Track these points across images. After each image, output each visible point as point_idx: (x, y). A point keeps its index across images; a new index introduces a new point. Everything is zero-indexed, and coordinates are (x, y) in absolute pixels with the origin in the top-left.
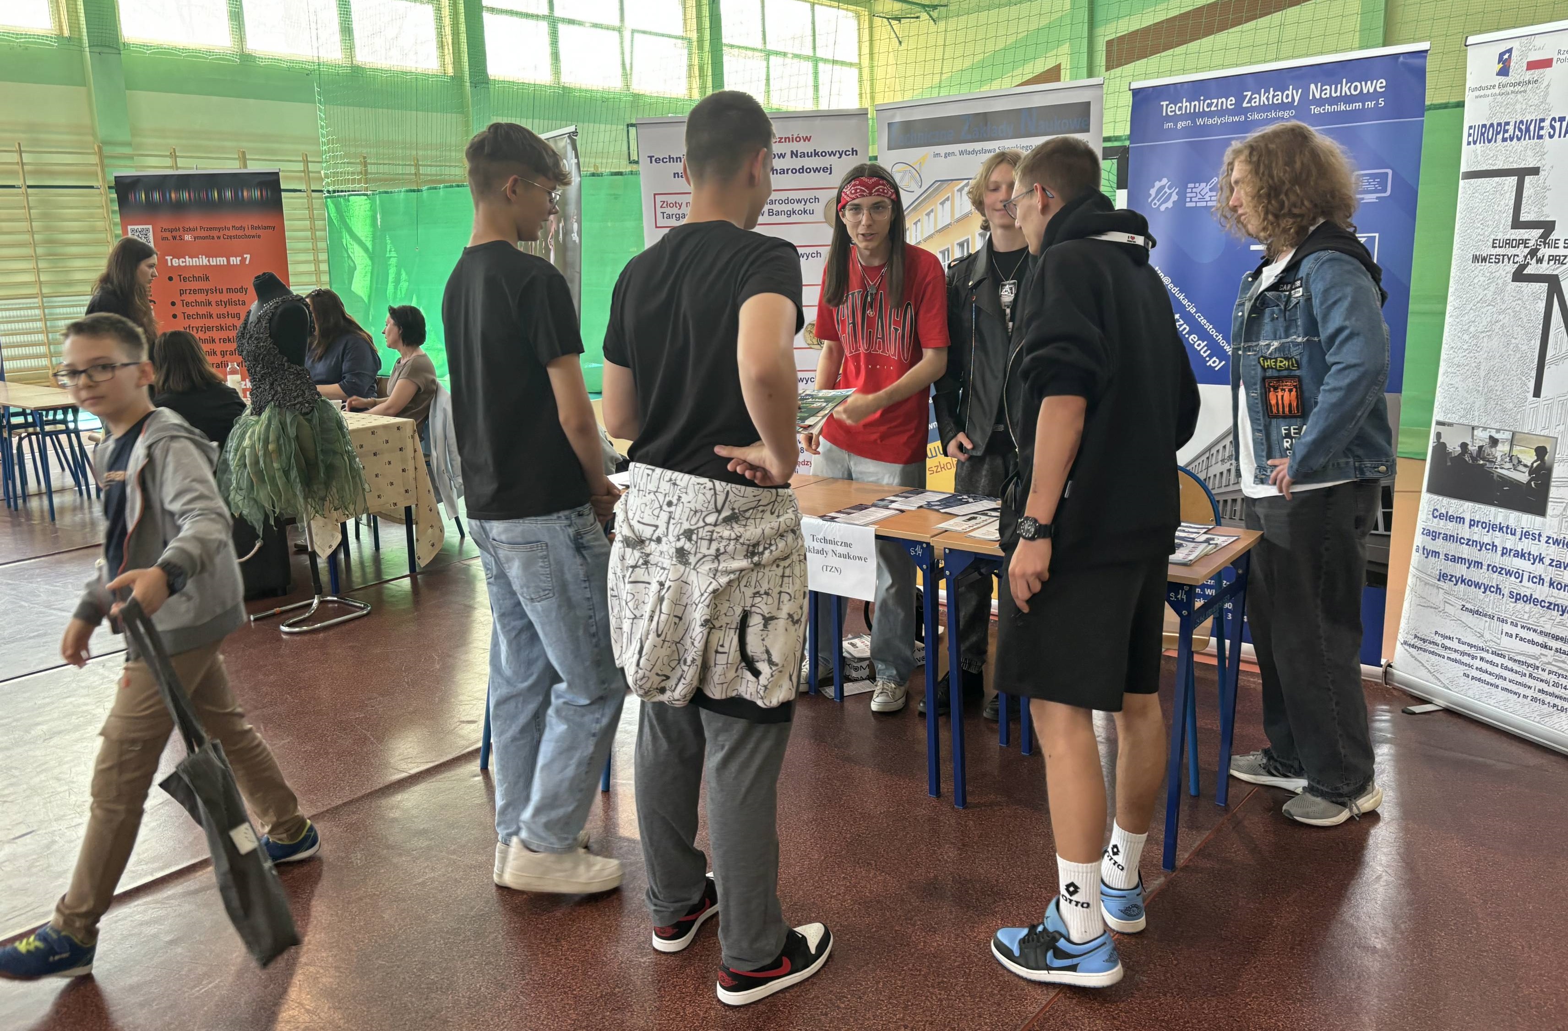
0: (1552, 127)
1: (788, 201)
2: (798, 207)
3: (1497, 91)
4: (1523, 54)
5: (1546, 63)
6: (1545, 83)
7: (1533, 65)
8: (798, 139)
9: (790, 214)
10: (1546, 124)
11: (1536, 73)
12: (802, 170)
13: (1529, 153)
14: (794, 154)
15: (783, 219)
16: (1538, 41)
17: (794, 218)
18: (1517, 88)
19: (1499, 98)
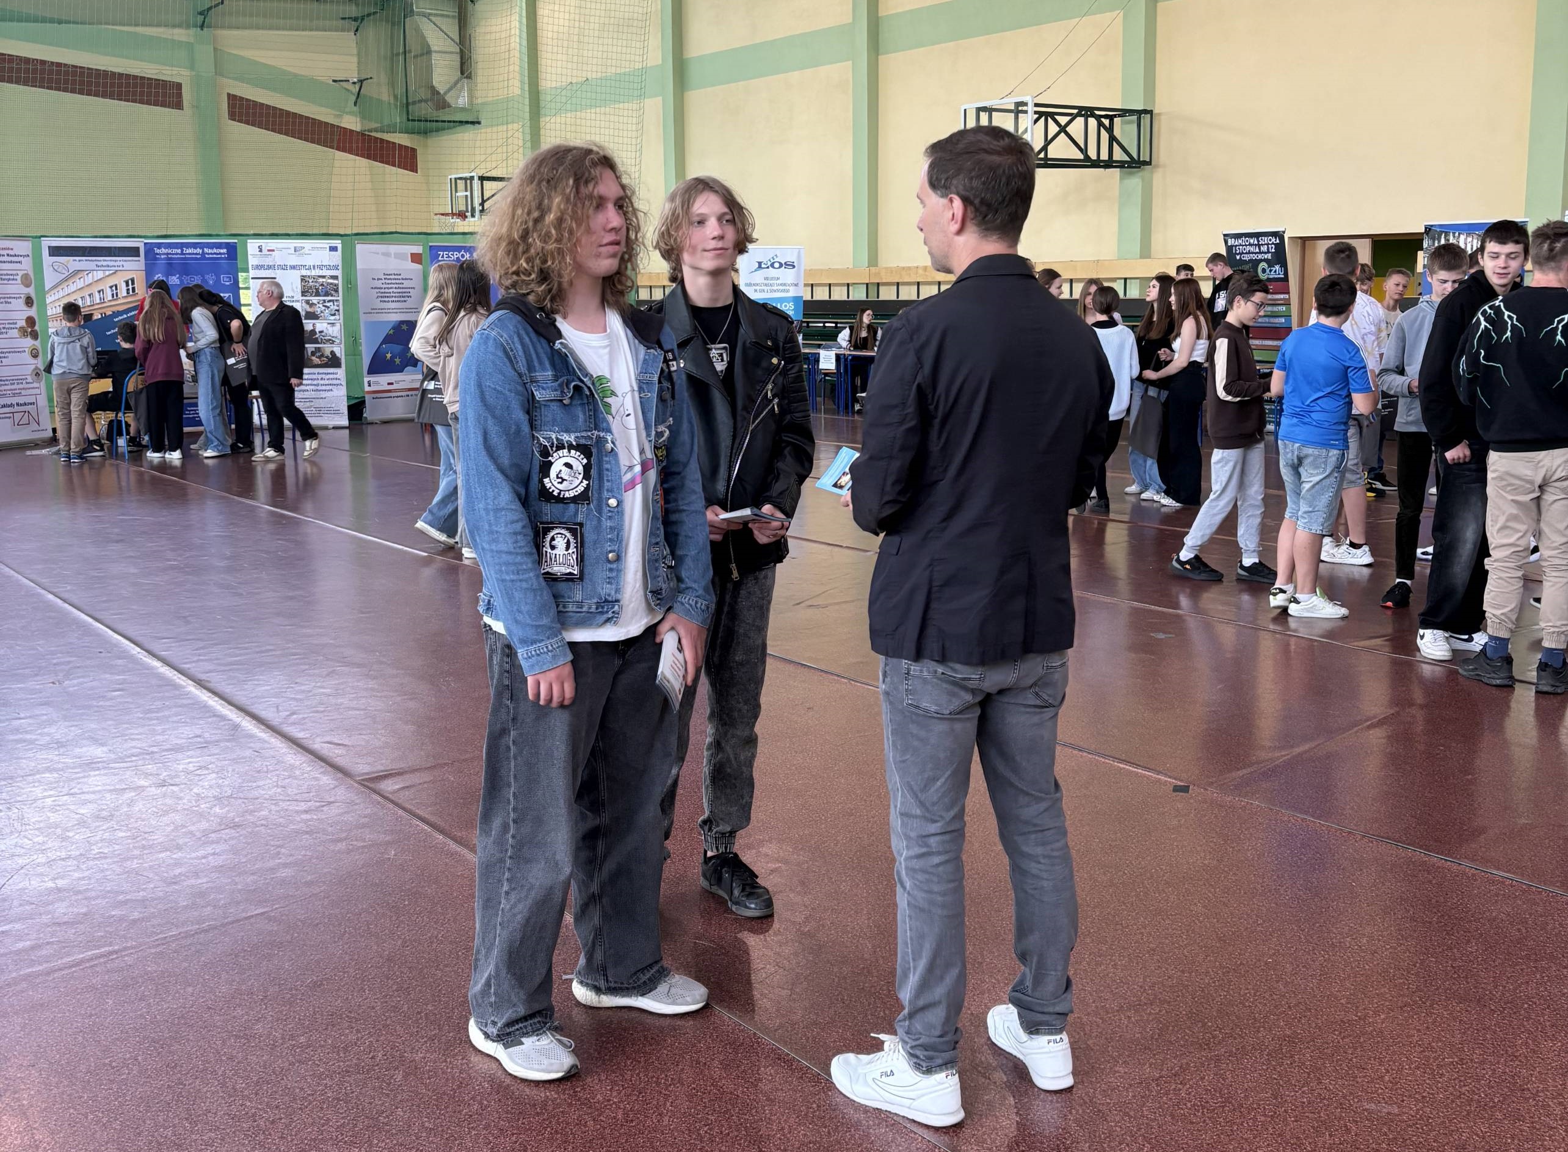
1: (7, 275)
2: (11, 277)
3: (259, 256)
4: (266, 247)
5: (273, 251)
6: (274, 256)
7: (269, 250)
8: (8, 249)
9: (9, 280)
10: (276, 266)
11: (271, 253)
12: (11, 262)
14: (8, 255)
15: (6, 282)
16: (270, 245)
17: (10, 282)
18: (265, 256)
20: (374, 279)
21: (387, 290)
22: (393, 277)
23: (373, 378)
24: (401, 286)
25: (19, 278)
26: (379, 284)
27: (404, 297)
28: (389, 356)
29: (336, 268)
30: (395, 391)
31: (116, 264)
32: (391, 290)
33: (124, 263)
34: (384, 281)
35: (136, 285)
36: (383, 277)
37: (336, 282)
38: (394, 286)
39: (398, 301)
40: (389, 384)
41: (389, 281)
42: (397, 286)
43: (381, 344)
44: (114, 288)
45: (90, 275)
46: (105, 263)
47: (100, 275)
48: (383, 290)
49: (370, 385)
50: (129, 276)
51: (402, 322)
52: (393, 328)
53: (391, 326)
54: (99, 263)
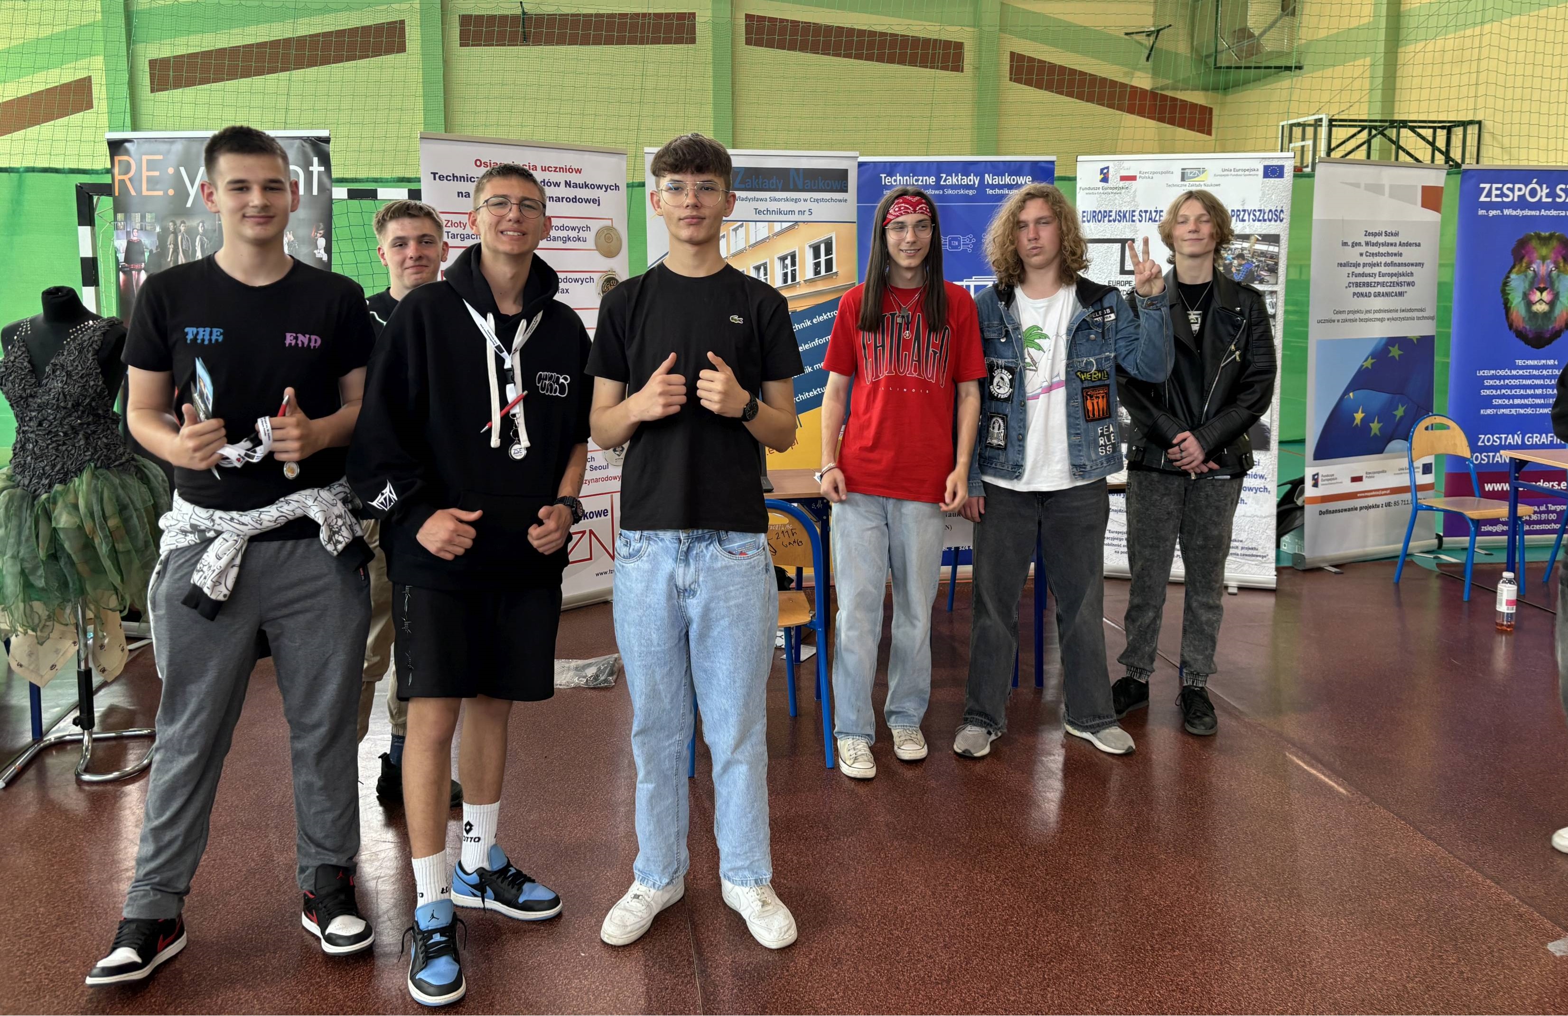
0: (1141, 216)
1: (564, 228)
2: (573, 234)
3: (1101, 191)
4: (1116, 171)
5: (1133, 178)
6: (1133, 190)
7: (1123, 178)
8: (570, 170)
9: (566, 240)
10: (1137, 213)
11: (1127, 183)
12: (575, 200)
13: (1127, 230)
14: (568, 184)
15: (559, 244)
16: (1126, 165)
18: (1115, 191)
19: (1104, 196)
20: (1345, 244)
21: (1368, 270)
22: (1381, 239)
23: (1326, 468)
24: (1396, 260)
25: (590, 236)
26: (1352, 255)
27: (1399, 284)
28: (1359, 416)
29: (1276, 216)
30: (1365, 494)
31: (796, 207)
32: (1376, 270)
33: (814, 206)
34: (1363, 249)
35: (834, 256)
36: (1363, 240)
37: (1273, 249)
38: (1383, 260)
39: (1387, 294)
40: (1355, 479)
41: (1375, 250)
42: (1389, 259)
43: (1346, 392)
44: (788, 261)
45: (741, 231)
46: (773, 206)
47: (762, 231)
48: (1360, 270)
49: (1315, 485)
50: (820, 234)
51: (1392, 341)
52: (1373, 355)
53: (1369, 350)
54: (762, 206)
